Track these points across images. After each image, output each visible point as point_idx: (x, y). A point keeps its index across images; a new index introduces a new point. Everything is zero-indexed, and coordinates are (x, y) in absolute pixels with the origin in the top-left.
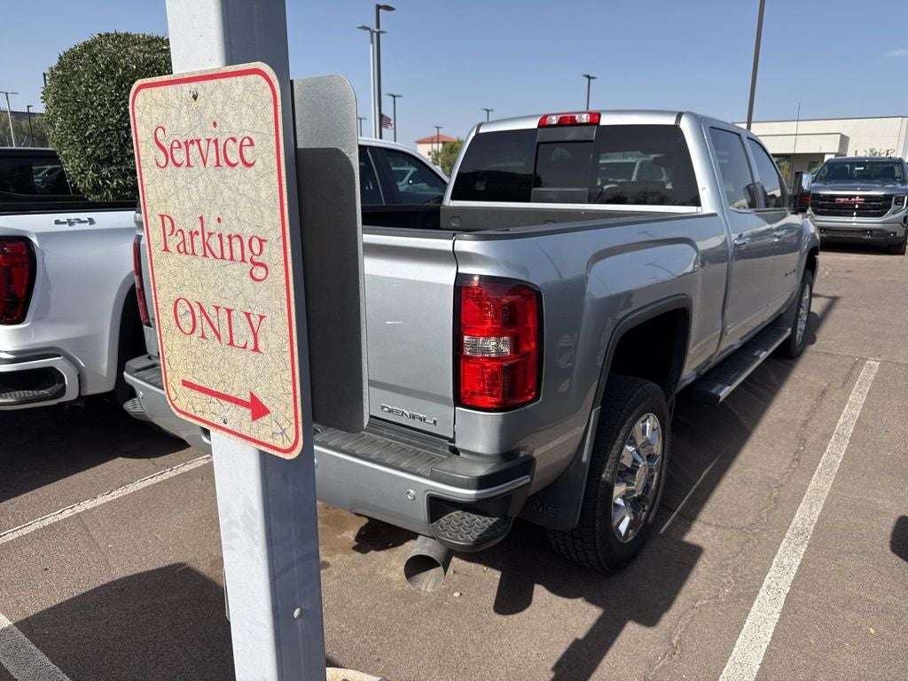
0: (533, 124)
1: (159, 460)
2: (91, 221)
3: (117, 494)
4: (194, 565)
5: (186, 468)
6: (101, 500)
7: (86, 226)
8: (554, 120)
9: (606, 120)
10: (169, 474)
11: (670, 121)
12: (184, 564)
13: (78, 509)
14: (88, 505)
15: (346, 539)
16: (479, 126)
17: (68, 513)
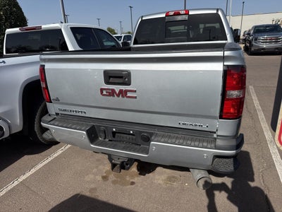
0: (164, 15)
1: (43, 154)
2: (4, 62)
3: (33, 171)
4: (83, 194)
5: (56, 155)
6: (28, 175)
7: (3, 64)
8: (172, 13)
9: (191, 13)
10: (50, 159)
11: (215, 12)
12: (79, 194)
13: (20, 180)
14: (23, 178)
15: (134, 172)
16: (142, 17)
17: (16, 183)
